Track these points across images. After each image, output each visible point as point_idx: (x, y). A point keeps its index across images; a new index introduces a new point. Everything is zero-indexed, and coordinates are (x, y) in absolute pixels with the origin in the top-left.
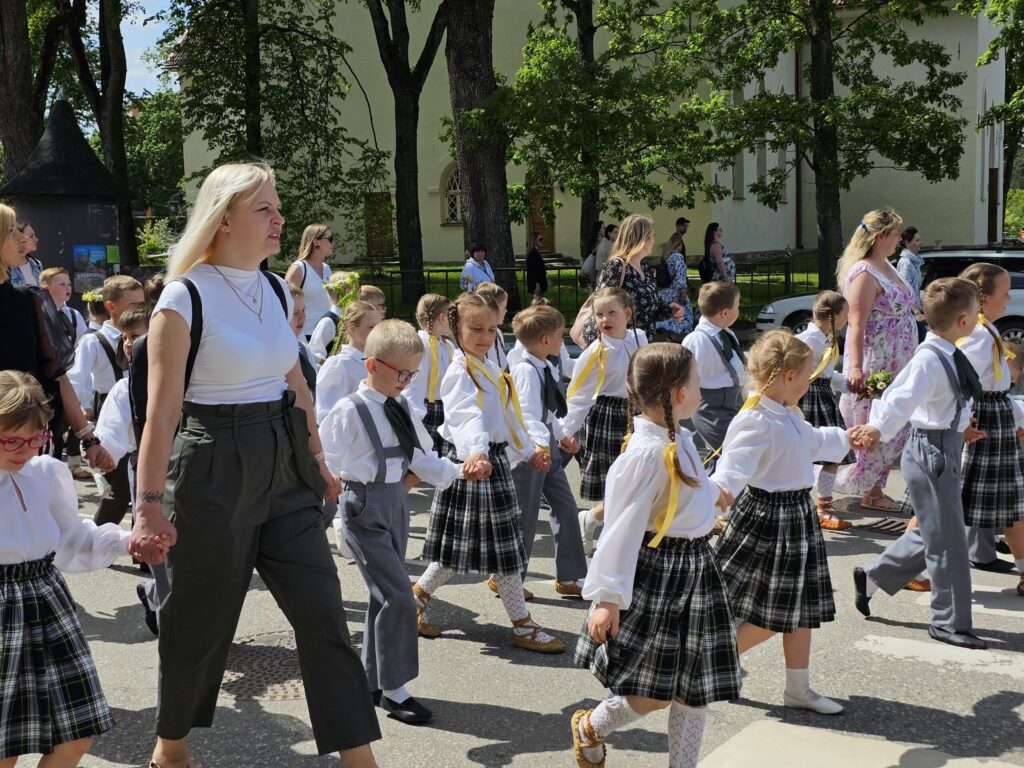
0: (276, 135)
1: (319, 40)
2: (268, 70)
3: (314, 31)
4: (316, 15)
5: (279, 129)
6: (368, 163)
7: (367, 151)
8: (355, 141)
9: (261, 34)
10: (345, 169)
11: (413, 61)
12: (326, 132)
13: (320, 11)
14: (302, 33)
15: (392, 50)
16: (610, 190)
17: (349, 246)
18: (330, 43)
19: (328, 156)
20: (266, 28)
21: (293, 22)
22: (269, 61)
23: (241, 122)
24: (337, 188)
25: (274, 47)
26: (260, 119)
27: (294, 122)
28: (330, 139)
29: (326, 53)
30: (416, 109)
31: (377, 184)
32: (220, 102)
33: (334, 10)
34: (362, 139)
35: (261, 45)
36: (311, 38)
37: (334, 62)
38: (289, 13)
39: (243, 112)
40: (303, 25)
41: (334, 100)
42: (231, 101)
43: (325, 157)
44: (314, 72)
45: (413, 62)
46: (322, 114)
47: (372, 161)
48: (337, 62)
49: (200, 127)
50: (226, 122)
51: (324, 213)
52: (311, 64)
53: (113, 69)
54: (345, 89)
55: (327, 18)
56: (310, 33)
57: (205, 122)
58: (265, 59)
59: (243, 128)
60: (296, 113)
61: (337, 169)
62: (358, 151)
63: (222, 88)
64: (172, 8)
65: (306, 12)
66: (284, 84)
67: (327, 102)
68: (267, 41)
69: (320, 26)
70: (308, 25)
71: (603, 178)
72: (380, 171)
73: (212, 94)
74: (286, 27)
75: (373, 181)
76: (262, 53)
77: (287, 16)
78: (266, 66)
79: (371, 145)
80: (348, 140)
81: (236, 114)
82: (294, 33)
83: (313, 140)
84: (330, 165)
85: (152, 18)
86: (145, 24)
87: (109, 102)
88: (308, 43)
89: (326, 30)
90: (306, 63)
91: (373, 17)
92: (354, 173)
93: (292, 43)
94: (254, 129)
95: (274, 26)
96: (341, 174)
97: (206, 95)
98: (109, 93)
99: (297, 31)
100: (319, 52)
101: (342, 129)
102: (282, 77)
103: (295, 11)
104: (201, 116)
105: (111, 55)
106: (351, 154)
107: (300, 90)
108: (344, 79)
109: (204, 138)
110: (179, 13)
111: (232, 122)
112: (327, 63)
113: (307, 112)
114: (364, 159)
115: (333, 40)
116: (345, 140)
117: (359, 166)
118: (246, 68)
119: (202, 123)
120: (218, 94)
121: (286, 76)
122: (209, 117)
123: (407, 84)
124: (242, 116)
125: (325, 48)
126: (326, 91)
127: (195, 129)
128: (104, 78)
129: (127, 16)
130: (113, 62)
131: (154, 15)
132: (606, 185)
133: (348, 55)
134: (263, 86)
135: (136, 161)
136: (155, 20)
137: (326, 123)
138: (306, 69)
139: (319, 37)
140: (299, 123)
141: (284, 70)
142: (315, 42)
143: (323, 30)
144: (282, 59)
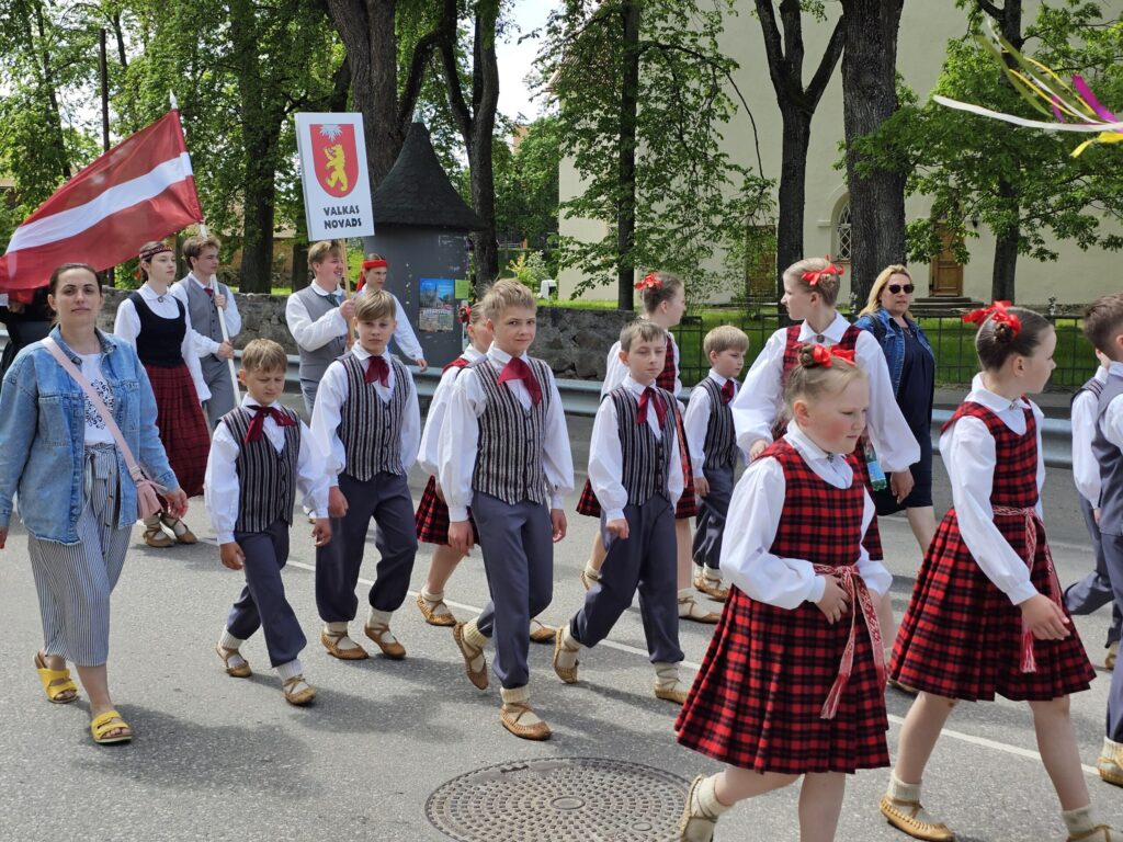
0: (652, 163)
1: (703, 58)
2: (646, 92)
3: (699, 48)
4: (701, 30)
5: (655, 156)
6: (750, 193)
7: (750, 180)
8: (737, 168)
9: (641, 52)
10: (726, 201)
11: (807, 78)
12: (706, 159)
13: (705, 26)
14: (685, 50)
15: (784, 68)
16: (1033, 228)
17: (726, 284)
18: (716, 61)
19: (707, 185)
20: (646, 45)
21: (675, 40)
22: (648, 82)
23: (615, 148)
24: (717, 220)
25: (654, 66)
26: (635, 145)
27: (671, 148)
28: (710, 167)
29: (710, 72)
30: (807, 134)
31: (761, 216)
32: (594, 126)
33: (722, 25)
34: (744, 167)
35: (641, 64)
36: (695, 55)
37: (718, 81)
38: (671, 28)
39: (618, 137)
40: (686, 41)
41: (716, 123)
42: (605, 125)
43: (704, 186)
44: (696, 93)
45: (806, 80)
46: (702, 139)
47: (755, 191)
48: (722, 81)
49: (571, 154)
50: (599, 148)
51: (702, 248)
52: (693, 84)
53: (485, 91)
54: (730, 111)
55: (712, 34)
56: (693, 50)
57: (577, 149)
58: (644, 78)
59: (616, 155)
60: (673, 138)
61: (715, 201)
62: (738, 179)
63: (597, 111)
64: (549, 25)
65: (690, 27)
66: (662, 106)
67: (708, 127)
68: (647, 60)
69: (704, 42)
70: (692, 41)
71: (1024, 213)
72: (764, 201)
73: (586, 117)
74: (668, 43)
75: (756, 214)
76: (641, 73)
77: (671, 33)
78: (643, 87)
79: (755, 173)
80: (730, 167)
81: (609, 139)
82: (676, 50)
83: (691, 168)
84: (709, 195)
85: (527, 36)
86: (520, 42)
87: (479, 126)
88: (691, 61)
89: (711, 46)
90: (687, 84)
91: (764, 32)
92: (733, 205)
93: (671, 61)
94: (628, 157)
95: (656, 43)
96: (721, 205)
97: (579, 120)
98: (480, 118)
99: (680, 48)
100: (702, 71)
101: (723, 155)
102: (661, 98)
103: (678, 27)
104: (573, 141)
105: (484, 76)
106: (732, 183)
107: (680, 113)
108: (729, 100)
109: (576, 166)
110: (555, 30)
111: (605, 148)
113: (686, 137)
114: (746, 188)
115: (719, 57)
116: (727, 167)
117: (742, 197)
118: (624, 89)
119: (573, 149)
120: (593, 119)
121: (665, 97)
122: (582, 142)
123: (797, 105)
124: (616, 141)
125: (709, 65)
126: (709, 113)
127: (566, 155)
128: (476, 100)
129: (502, 35)
130: (486, 83)
131: (530, 32)
132: (1028, 220)
133: (734, 74)
134: (639, 107)
136: (530, 39)
137: (706, 149)
138: (688, 89)
139: (704, 54)
140: (677, 149)
141: (664, 91)
142: (699, 60)
143: (708, 47)
144: (662, 79)
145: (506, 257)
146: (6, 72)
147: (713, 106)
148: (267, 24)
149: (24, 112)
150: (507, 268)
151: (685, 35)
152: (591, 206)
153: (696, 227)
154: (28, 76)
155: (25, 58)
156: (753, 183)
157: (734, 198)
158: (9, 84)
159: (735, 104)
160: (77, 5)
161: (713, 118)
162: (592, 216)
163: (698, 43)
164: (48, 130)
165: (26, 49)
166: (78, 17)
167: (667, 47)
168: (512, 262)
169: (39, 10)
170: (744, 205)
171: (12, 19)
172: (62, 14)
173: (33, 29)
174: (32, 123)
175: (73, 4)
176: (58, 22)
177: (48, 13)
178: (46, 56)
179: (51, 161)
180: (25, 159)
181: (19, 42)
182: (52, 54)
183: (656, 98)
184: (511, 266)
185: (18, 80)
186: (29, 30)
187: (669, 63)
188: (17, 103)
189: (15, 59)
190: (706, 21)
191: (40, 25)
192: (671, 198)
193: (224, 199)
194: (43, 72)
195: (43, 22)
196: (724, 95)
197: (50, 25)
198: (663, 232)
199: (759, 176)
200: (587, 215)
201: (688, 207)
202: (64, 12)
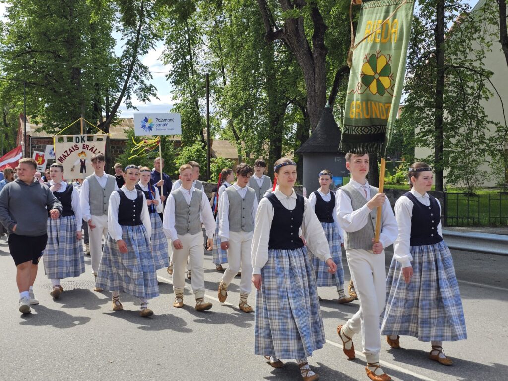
0: (450, 121)
1: (475, 71)
2: (447, 88)
3: (473, 67)
4: (474, 58)
5: (451, 117)
8: (492, 122)
9: (445, 70)
10: (487, 137)
12: (477, 118)
13: (476, 56)
14: (467, 68)
17: (492, 177)
18: (482, 72)
19: (477, 130)
21: (462, 64)
26: (442, 113)
27: (460, 113)
28: (479, 122)
29: (479, 77)
32: (422, 104)
33: (485, 55)
36: (471, 71)
37: (483, 82)
38: (459, 58)
39: (434, 110)
40: (467, 64)
43: (476, 131)
44: (472, 88)
46: (475, 109)
50: (425, 115)
54: (489, 96)
55: (480, 59)
56: (471, 68)
60: (460, 109)
61: (482, 137)
63: (423, 98)
70: (470, 64)
73: (418, 101)
74: (458, 66)
77: (459, 60)
80: (489, 122)
81: (430, 111)
82: (462, 69)
83: (469, 123)
84: (479, 135)
88: (469, 73)
89: (480, 66)
90: (467, 84)
92: (491, 139)
94: (439, 118)
95: (452, 66)
96: (485, 140)
99: (464, 68)
100: (475, 78)
101: (486, 116)
102: (454, 91)
103: (463, 58)
107: (463, 97)
108: (489, 90)
111: (428, 114)
112: (479, 83)
113: (467, 108)
114: (498, 132)
115: (484, 71)
116: (487, 122)
117: (496, 136)
118: (437, 88)
120: (422, 101)
121: (456, 91)
122: (417, 113)
124: (433, 111)
125: (478, 75)
133: (491, 78)
134: (444, 96)
135: (398, 135)
137: (478, 114)
138: (468, 87)
139: (476, 70)
140: (463, 114)
141: (456, 87)
142: (473, 72)
143: (478, 66)
144: (455, 82)
145: (394, 165)
146: (179, 93)
147: (481, 93)
148: (279, 68)
149: (184, 109)
150: (394, 170)
151: (467, 61)
152: (422, 141)
153: (471, 150)
154: (188, 95)
155: (186, 87)
156: (501, 129)
157: (492, 136)
158: (180, 98)
159: (492, 93)
160: (208, 64)
161: (481, 99)
162: (422, 146)
163: (473, 65)
164: (194, 116)
165: (186, 83)
166: (208, 69)
167: (457, 67)
168: (396, 167)
169: (192, 67)
170: (497, 139)
171: (182, 71)
172: (201, 68)
173: (190, 75)
174: (187, 113)
175: (206, 64)
176: (200, 72)
177: (196, 68)
178: (195, 86)
179: (196, 129)
180: (185, 128)
181: (184, 81)
182: (197, 85)
183: (452, 91)
184: (396, 170)
185: (184, 96)
186: (188, 76)
187: (459, 74)
188: (183, 105)
189: (182, 88)
190: (476, 54)
191: (193, 73)
192: (459, 137)
193: (261, 144)
194: (193, 92)
195: (194, 72)
196: (486, 88)
197: (196, 73)
198: (456, 153)
199: (505, 126)
200: (420, 146)
201: (468, 140)
202: (202, 67)
